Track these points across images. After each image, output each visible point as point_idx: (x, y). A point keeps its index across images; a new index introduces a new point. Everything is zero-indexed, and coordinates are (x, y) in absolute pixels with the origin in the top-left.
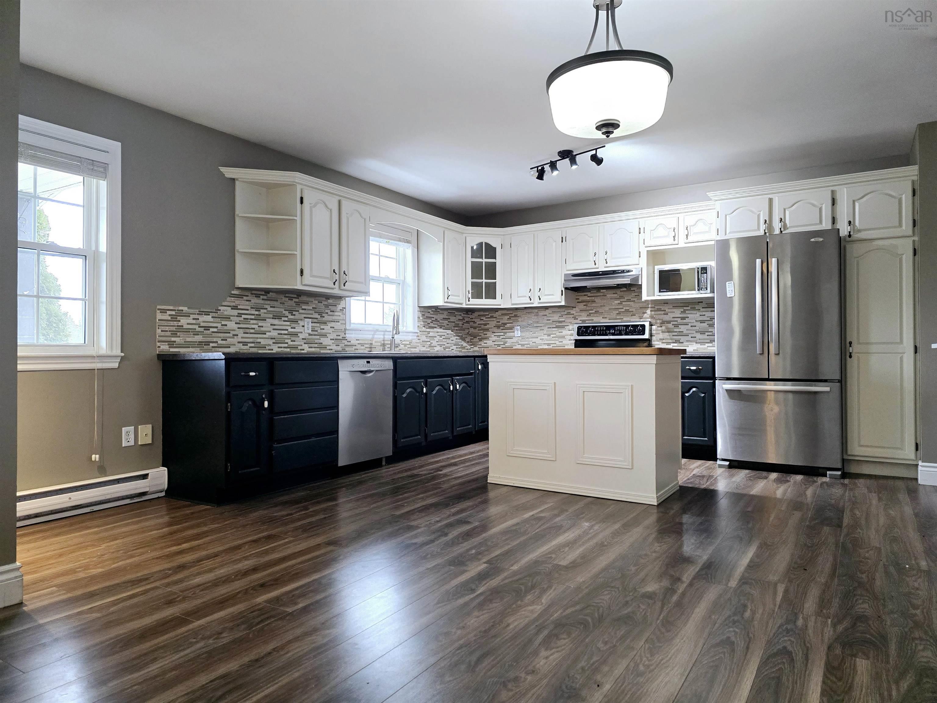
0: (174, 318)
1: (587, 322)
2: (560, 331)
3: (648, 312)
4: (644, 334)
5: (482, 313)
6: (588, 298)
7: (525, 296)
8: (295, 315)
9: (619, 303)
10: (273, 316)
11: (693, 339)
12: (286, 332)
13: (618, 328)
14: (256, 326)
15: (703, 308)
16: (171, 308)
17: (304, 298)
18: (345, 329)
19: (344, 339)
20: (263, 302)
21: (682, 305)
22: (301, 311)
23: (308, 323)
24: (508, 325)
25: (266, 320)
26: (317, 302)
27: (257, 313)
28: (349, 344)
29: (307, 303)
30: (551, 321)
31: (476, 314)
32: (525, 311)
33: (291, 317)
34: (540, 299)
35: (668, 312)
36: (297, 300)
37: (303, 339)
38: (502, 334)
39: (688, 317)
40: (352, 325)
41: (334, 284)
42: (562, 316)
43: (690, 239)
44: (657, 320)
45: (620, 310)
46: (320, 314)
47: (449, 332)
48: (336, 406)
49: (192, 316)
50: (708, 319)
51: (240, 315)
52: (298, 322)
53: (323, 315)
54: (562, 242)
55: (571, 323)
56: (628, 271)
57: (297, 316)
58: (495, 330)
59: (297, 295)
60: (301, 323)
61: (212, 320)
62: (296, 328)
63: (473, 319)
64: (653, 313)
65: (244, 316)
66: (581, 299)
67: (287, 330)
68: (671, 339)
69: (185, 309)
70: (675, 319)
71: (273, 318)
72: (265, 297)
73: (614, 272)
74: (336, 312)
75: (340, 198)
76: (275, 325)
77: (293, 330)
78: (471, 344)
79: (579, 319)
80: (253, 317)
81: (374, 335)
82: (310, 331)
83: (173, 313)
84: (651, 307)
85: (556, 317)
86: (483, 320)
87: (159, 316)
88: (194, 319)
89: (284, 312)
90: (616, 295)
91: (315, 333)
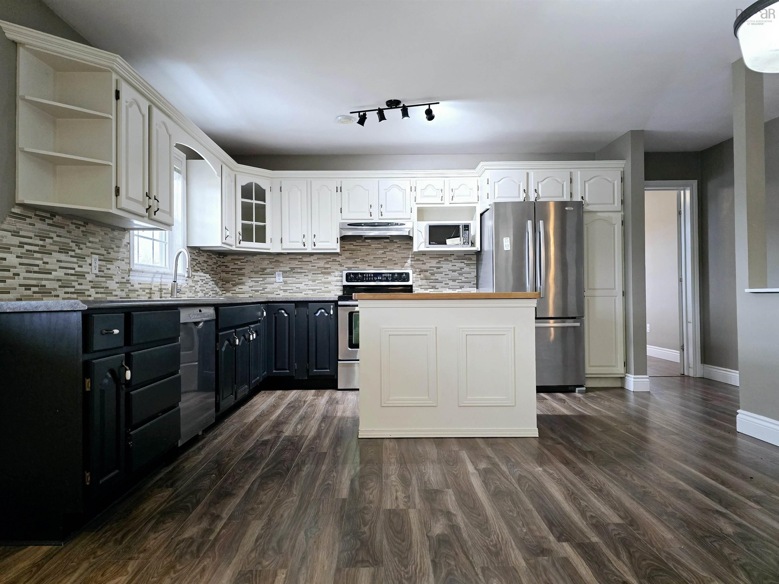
1: (352, 269)
2: (326, 277)
3: (409, 261)
4: (408, 280)
5: (236, 257)
6: (354, 247)
7: (298, 242)
9: (382, 253)
10: (60, 248)
11: (446, 285)
12: (72, 272)
13: (385, 275)
14: (40, 262)
15: (454, 259)
18: (130, 270)
19: (128, 282)
20: (48, 228)
21: (437, 256)
22: (89, 244)
23: (95, 260)
24: (268, 271)
25: (51, 254)
26: (102, 233)
27: (41, 243)
28: (132, 288)
29: (93, 233)
30: (316, 268)
31: (229, 258)
32: (288, 257)
33: (78, 251)
34: (315, 245)
35: (427, 262)
36: (84, 229)
37: (90, 282)
38: (261, 279)
39: (442, 267)
41: (147, 211)
42: (327, 263)
43: (455, 200)
44: (416, 269)
45: (384, 259)
46: (107, 249)
47: (208, 276)
50: (459, 269)
51: (21, 245)
52: (85, 258)
53: (109, 251)
54: (337, 192)
55: (337, 269)
56: (402, 224)
57: (85, 250)
58: (253, 275)
59: (85, 223)
60: (88, 260)
62: (83, 266)
63: (225, 262)
64: (413, 262)
65: (26, 247)
66: (347, 247)
67: (74, 269)
68: (428, 285)
70: (432, 269)
71: (59, 252)
72: (51, 222)
73: (388, 224)
74: (121, 247)
75: (150, 103)
76: (61, 261)
77: (80, 269)
78: (223, 289)
79: (345, 266)
80: (37, 249)
81: (153, 278)
82: (97, 272)
84: (411, 258)
85: (321, 264)
86: (237, 264)
89: (71, 244)
90: (380, 245)
91: (102, 274)
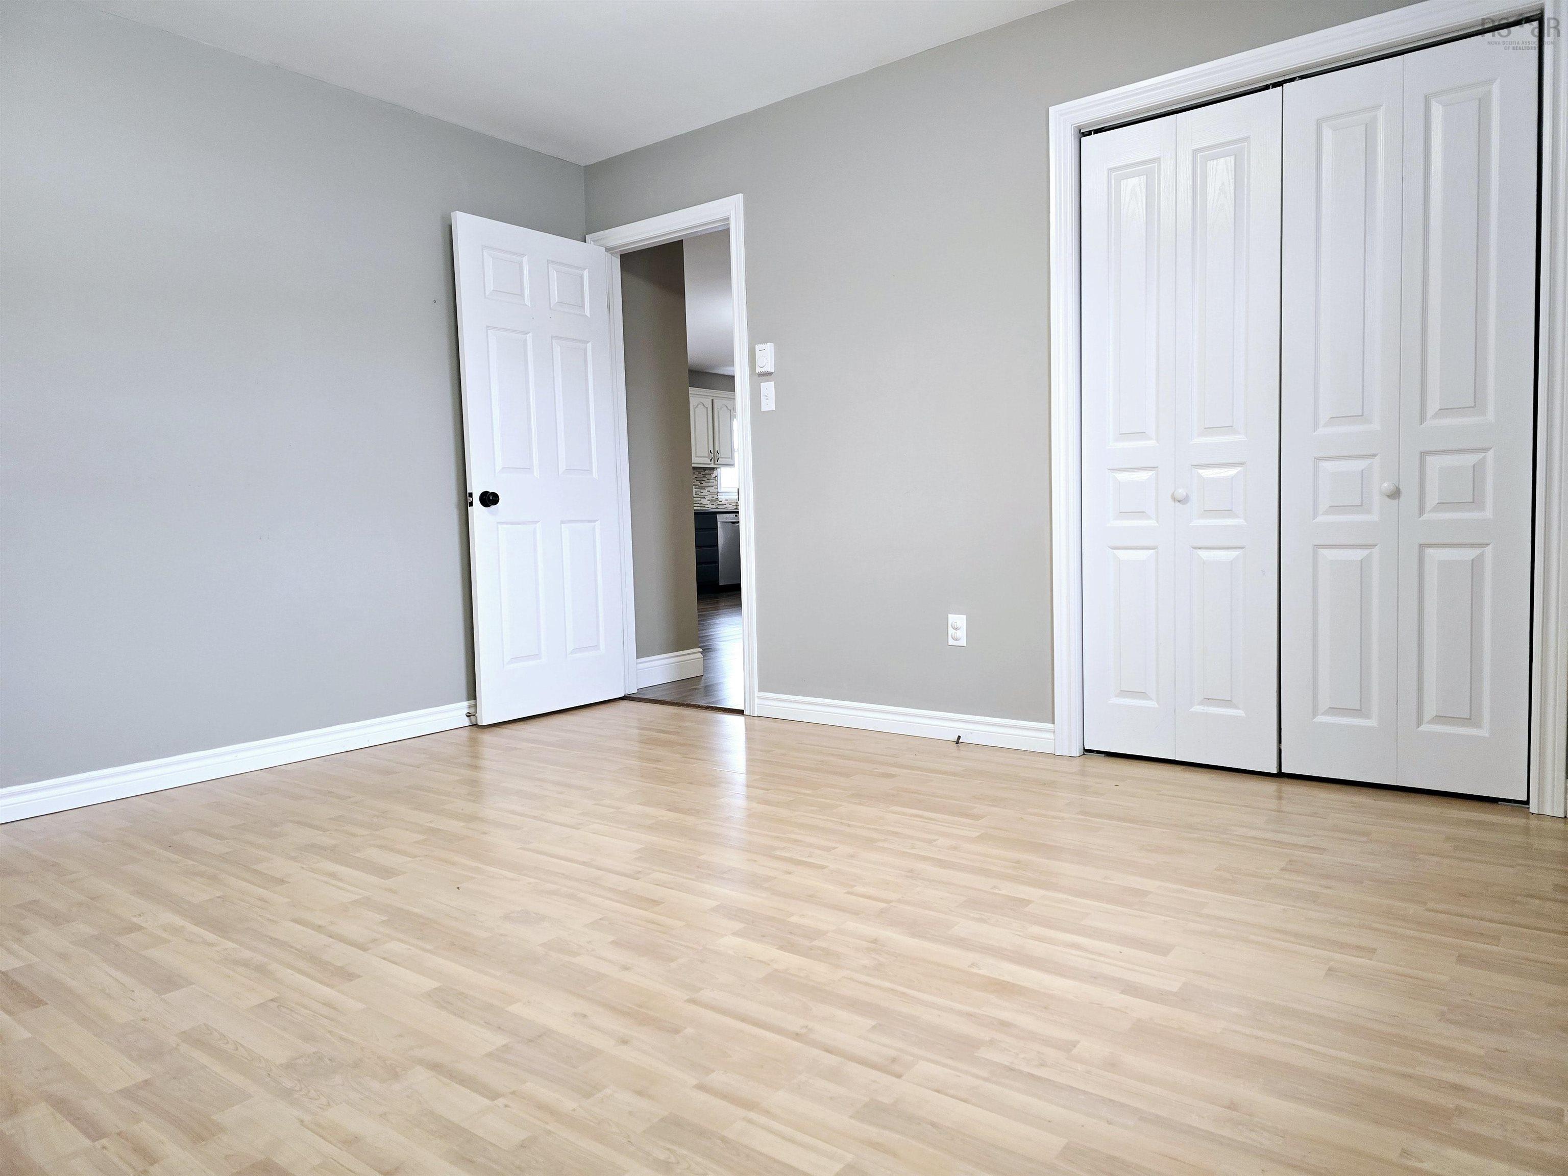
18: (718, 492)
19: (717, 499)
23: (694, 488)
26: (697, 473)
28: (720, 503)
40: (722, 489)
41: (711, 461)
46: (701, 482)
48: (716, 545)
53: (703, 482)
75: (713, 398)
91: (698, 496)
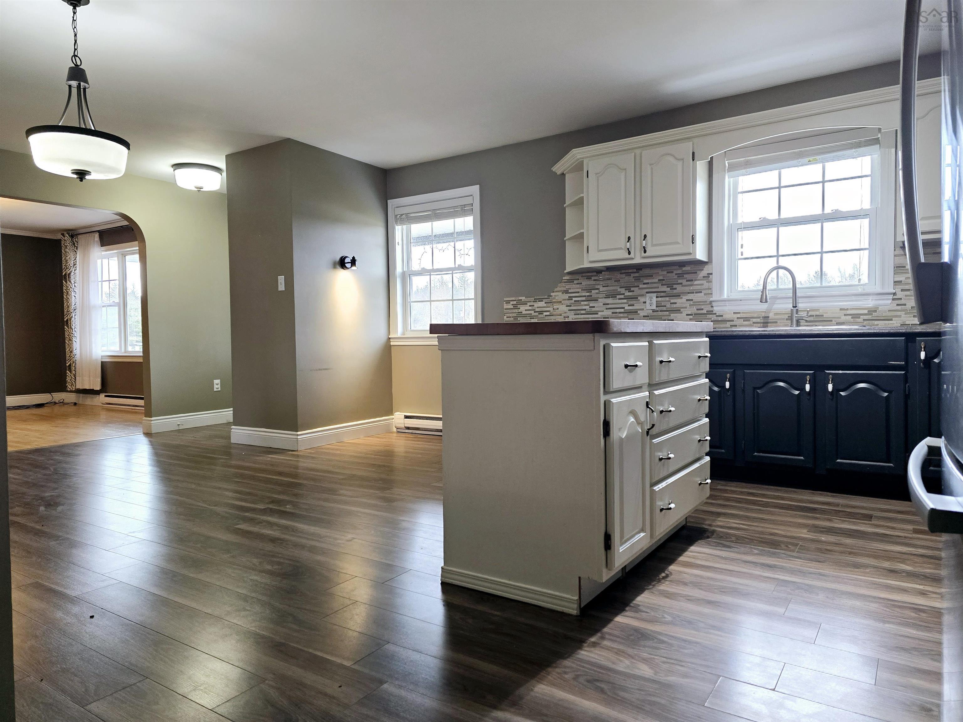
0: (515, 307)
8: (633, 291)
12: (622, 310)
14: (587, 307)
16: (514, 299)
17: (647, 271)
18: (713, 301)
19: (710, 313)
20: (594, 283)
22: (641, 286)
23: (651, 298)
27: (588, 294)
29: (651, 276)
33: (627, 294)
36: (637, 275)
37: (644, 317)
46: (671, 286)
49: (529, 304)
51: (570, 298)
52: (637, 298)
53: (675, 286)
57: (637, 291)
59: (637, 270)
60: (642, 299)
61: (545, 305)
62: (635, 305)
65: (574, 299)
67: (625, 308)
69: (523, 298)
71: (605, 298)
74: (696, 280)
76: (608, 304)
77: (631, 308)
80: (584, 298)
82: (654, 307)
83: (515, 302)
87: (506, 306)
88: (530, 306)
89: (619, 290)
91: (662, 308)
